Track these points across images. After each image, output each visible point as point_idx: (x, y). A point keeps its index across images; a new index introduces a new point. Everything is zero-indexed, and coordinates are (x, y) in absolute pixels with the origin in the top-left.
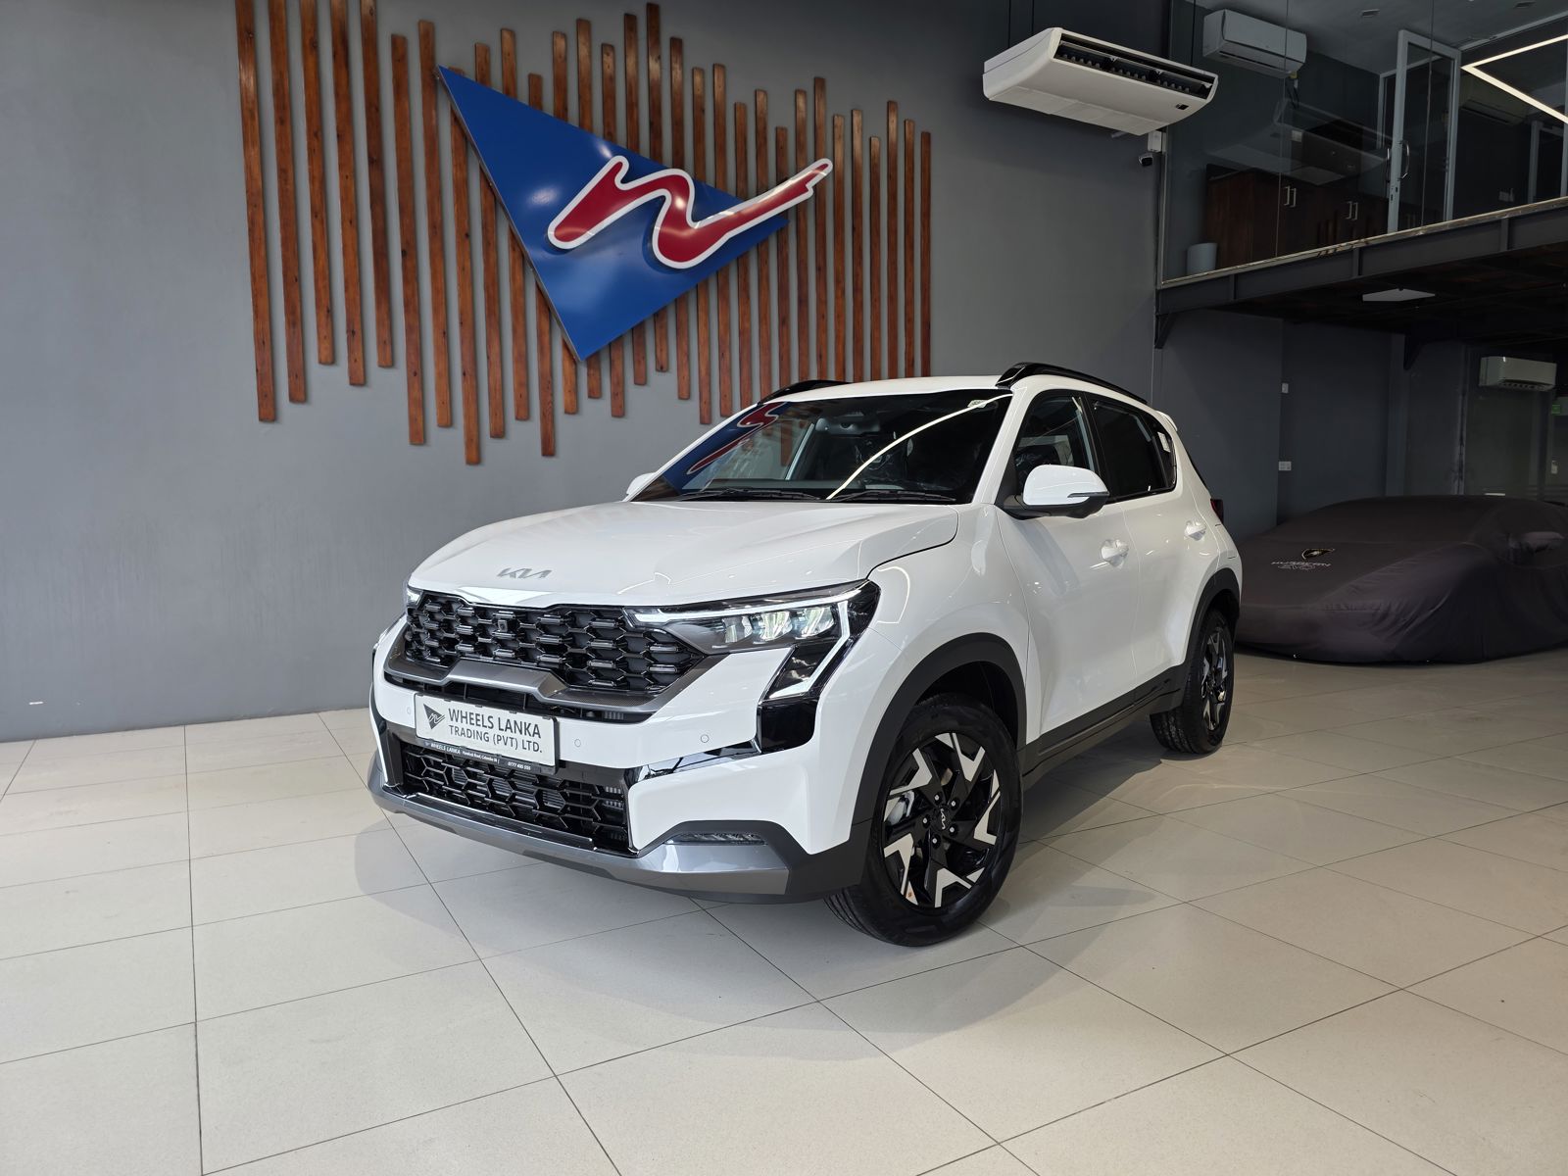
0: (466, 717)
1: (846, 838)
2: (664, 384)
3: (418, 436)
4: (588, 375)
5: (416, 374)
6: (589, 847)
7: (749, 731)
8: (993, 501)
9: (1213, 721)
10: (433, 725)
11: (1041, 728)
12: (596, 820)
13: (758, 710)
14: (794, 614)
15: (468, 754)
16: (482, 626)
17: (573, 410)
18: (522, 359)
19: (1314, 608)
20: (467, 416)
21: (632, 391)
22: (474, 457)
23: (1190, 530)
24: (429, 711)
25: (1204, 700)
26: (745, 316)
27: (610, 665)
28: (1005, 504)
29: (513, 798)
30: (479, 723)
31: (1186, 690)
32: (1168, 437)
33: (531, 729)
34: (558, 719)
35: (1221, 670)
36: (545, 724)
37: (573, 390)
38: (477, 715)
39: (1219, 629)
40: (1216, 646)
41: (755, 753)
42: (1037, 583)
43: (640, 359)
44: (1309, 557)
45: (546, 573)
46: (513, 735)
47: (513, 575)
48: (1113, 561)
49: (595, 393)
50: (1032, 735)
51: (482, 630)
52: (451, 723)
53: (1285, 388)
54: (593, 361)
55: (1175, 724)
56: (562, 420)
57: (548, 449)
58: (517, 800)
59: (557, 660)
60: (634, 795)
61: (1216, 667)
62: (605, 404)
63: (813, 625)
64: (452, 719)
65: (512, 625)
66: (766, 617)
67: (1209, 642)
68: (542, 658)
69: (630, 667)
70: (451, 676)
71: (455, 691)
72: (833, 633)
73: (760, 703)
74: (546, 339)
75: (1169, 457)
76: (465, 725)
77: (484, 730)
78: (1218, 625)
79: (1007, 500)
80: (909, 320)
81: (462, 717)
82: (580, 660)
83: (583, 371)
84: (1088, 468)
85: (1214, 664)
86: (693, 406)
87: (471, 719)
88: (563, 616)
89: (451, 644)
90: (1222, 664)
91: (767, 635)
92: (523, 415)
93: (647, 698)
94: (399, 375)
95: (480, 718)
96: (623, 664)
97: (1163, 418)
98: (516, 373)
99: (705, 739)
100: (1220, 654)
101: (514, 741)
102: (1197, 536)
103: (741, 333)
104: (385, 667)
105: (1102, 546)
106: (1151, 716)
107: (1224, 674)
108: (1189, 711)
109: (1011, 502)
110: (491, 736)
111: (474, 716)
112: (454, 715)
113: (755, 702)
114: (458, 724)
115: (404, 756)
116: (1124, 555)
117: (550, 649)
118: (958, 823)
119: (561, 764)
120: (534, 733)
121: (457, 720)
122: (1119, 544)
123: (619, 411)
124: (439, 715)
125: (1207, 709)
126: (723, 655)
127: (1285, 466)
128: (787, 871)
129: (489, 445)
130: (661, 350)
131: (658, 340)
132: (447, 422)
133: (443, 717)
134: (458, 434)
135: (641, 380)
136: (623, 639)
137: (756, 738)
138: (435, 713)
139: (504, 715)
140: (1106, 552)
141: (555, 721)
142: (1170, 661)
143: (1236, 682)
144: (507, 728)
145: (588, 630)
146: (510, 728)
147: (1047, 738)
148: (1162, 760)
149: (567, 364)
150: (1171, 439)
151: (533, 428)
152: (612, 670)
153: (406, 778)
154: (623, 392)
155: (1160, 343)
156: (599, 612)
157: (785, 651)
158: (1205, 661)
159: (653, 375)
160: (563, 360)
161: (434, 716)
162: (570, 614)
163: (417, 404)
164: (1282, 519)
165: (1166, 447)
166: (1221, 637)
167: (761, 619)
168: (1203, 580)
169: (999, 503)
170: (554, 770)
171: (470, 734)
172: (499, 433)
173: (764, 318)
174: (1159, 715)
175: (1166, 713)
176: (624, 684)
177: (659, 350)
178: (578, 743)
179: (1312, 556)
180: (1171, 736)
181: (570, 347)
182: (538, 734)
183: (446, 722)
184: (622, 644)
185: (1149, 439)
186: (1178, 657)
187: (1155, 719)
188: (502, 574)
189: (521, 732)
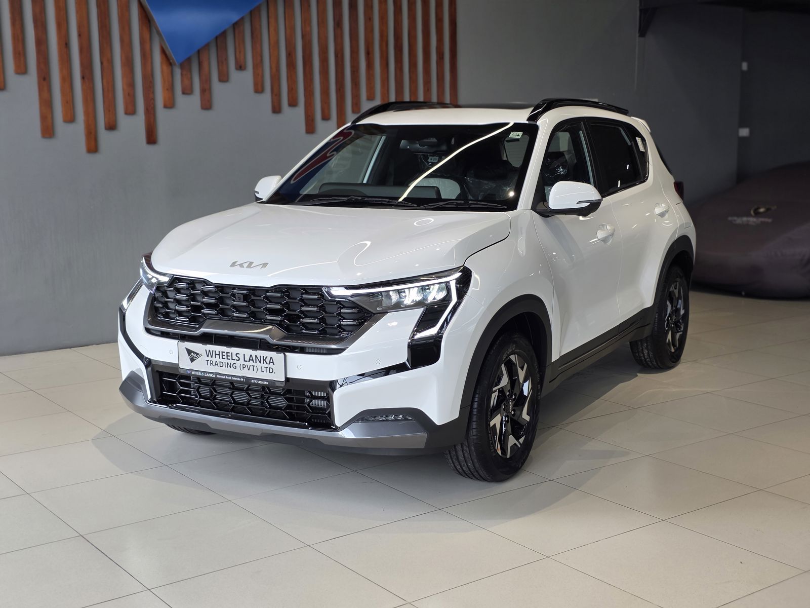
0: (219, 355)
1: (457, 416)
2: (243, 80)
3: (48, 131)
4: (182, 75)
5: (44, 78)
6: (307, 428)
7: (403, 357)
8: (530, 207)
9: (674, 345)
10: (192, 360)
11: (560, 353)
12: (308, 412)
13: (409, 345)
14: (423, 289)
15: (221, 377)
16: (221, 298)
17: (170, 104)
18: (128, 63)
19: (758, 256)
20: (86, 113)
21: (217, 87)
22: (93, 146)
23: (658, 210)
24: (189, 352)
25: (668, 331)
26: (306, 21)
27: (316, 321)
28: (537, 208)
29: (248, 403)
30: (228, 357)
31: (654, 324)
32: (643, 140)
33: (268, 360)
34: (286, 354)
35: (680, 308)
36: (278, 357)
37: (170, 88)
38: (227, 353)
39: (678, 279)
40: (676, 292)
41: (408, 369)
42: (554, 253)
43: (222, 62)
44: (757, 214)
45: (265, 265)
46: (254, 364)
47: (241, 265)
48: (605, 240)
49: (188, 91)
50: (555, 357)
51: (221, 300)
52: (207, 359)
53: (745, 66)
54: (186, 65)
55: (647, 348)
56: (162, 114)
57: (151, 138)
58: (251, 404)
59: (279, 319)
60: (336, 395)
61: (676, 307)
62: (196, 99)
63: (435, 294)
64: (208, 356)
65: (246, 298)
66: (407, 291)
67: (671, 289)
68: (269, 317)
69: (327, 322)
70: (203, 330)
71: (206, 339)
72: (447, 299)
73: (409, 341)
74: (147, 46)
75: (644, 155)
76: (218, 359)
77: (233, 362)
78: (677, 277)
79: (538, 206)
80: (439, 20)
81: (216, 354)
82: (294, 318)
83: (178, 72)
84: (589, 183)
85: (675, 304)
86: (266, 98)
87: (223, 355)
88: (282, 292)
89: (197, 309)
90: (680, 304)
91: (408, 301)
92: (131, 110)
93: (341, 340)
94: (31, 80)
95: (230, 354)
96: (323, 320)
97: (640, 124)
98: (124, 76)
99: (378, 362)
100: (679, 298)
101: (255, 368)
102: (662, 215)
103: (303, 37)
104: (144, 324)
105: (598, 230)
106: (630, 342)
107: (682, 312)
108: (657, 339)
109: (540, 207)
110: (238, 365)
111: (225, 354)
112: (209, 353)
113: (406, 340)
114: (213, 359)
115: (162, 381)
116: (612, 235)
117: (272, 312)
118: (516, 408)
119: (287, 379)
120: (270, 362)
121: (212, 357)
122: (608, 227)
123: (207, 105)
124: (197, 354)
125: (669, 337)
126: (385, 313)
127: (744, 132)
128: (426, 435)
129: (104, 136)
130: (240, 52)
131: (237, 44)
132: (70, 118)
133: (201, 355)
134: (79, 127)
135: (224, 78)
136: (322, 306)
137: (408, 360)
138: (194, 352)
139: (248, 352)
140: (601, 234)
141: (285, 354)
142: (643, 304)
143: (691, 316)
144: (250, 360)
145: (299, 300)
146: (252, 360)
147: (564, 358)
148: (638, 374)
149: (165, 67)
150: (645, 141)
151: (139, 120)
152: (317, 323)
153: (162, 395)
154: (210, 89)
155: (642, 33)
156: (306, 289)
157: (419, 311)
158: (668, 303)
159: (234, 74)
160: (162, 63)
161: (194, 355)
162: (286, 290)
163: (46, 104)
164: (742, 177)
165: (642, 149)
166: (680, 285)
167: (404, 292)
168: (666, 247)
169: (534, 208)
170: (284, 383)
171: (222, 365)
172: (112, 126)
173: (322, 23)
174: (636, 342)
175: (641, 341)
176: (323, 332)
177: (238, 53)
178: (299, 367)
179: (759, 213)
180: (644, 356)
181: (167, 52)
182: (273, 362)
183: (204, 357)
184: (322, 308)
185: (629, 144)
186: (649, 302)
187: (633, 345)
188: (233, 264)
189: (260, 362)
